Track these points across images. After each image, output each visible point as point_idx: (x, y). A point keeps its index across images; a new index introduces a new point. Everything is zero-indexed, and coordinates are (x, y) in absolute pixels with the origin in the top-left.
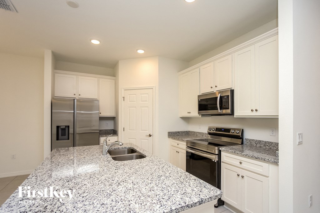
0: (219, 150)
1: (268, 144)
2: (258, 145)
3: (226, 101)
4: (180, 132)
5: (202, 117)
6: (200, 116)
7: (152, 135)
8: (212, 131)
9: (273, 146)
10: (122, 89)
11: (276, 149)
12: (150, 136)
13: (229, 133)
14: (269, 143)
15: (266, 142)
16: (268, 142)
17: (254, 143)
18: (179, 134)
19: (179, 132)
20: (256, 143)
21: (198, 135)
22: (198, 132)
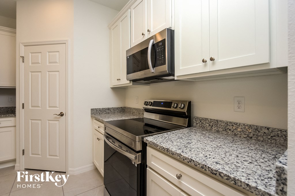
0: (143, 141)
1: (231, 128)
2: (214, 128)
3: (161, 51)
4: (111, 108)
5: (133, 84)
6: (131, 84)
7: (64, 114)
8: (149, 107)
9: (240, 132)
10: (21, 44)
11: (245, 136)
12: (62, 115)
13: (171, 108)
14: (233, 124)
15: (227, 123)
16: (230, 123)
17: (208, 125)
18: (109, 112)
19: (109, 109)
20: (211, 124)
21: (134, 112)
22: (134, 109)
